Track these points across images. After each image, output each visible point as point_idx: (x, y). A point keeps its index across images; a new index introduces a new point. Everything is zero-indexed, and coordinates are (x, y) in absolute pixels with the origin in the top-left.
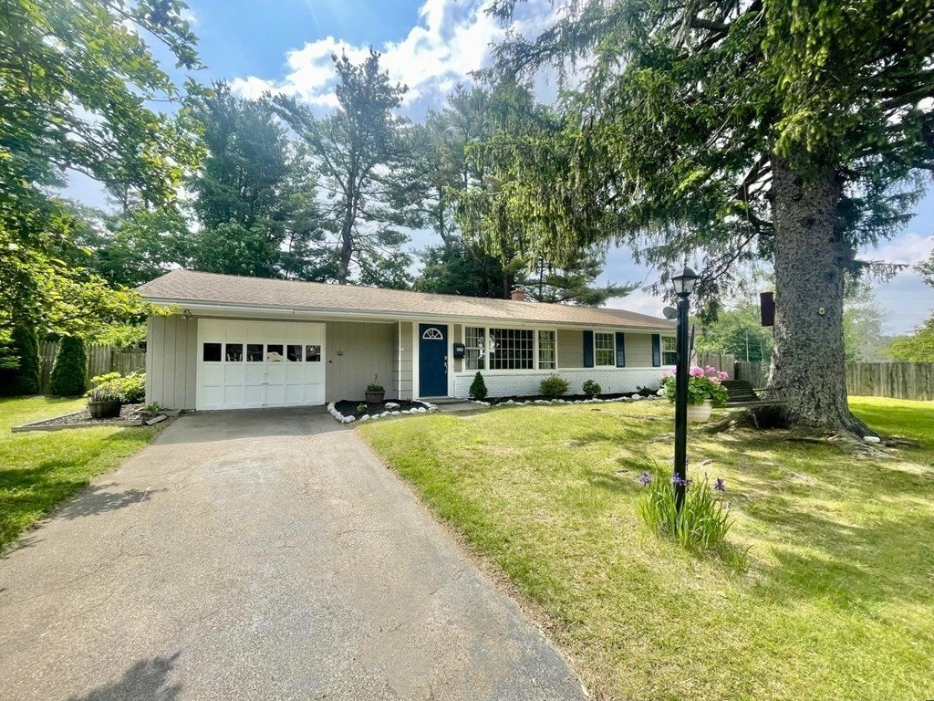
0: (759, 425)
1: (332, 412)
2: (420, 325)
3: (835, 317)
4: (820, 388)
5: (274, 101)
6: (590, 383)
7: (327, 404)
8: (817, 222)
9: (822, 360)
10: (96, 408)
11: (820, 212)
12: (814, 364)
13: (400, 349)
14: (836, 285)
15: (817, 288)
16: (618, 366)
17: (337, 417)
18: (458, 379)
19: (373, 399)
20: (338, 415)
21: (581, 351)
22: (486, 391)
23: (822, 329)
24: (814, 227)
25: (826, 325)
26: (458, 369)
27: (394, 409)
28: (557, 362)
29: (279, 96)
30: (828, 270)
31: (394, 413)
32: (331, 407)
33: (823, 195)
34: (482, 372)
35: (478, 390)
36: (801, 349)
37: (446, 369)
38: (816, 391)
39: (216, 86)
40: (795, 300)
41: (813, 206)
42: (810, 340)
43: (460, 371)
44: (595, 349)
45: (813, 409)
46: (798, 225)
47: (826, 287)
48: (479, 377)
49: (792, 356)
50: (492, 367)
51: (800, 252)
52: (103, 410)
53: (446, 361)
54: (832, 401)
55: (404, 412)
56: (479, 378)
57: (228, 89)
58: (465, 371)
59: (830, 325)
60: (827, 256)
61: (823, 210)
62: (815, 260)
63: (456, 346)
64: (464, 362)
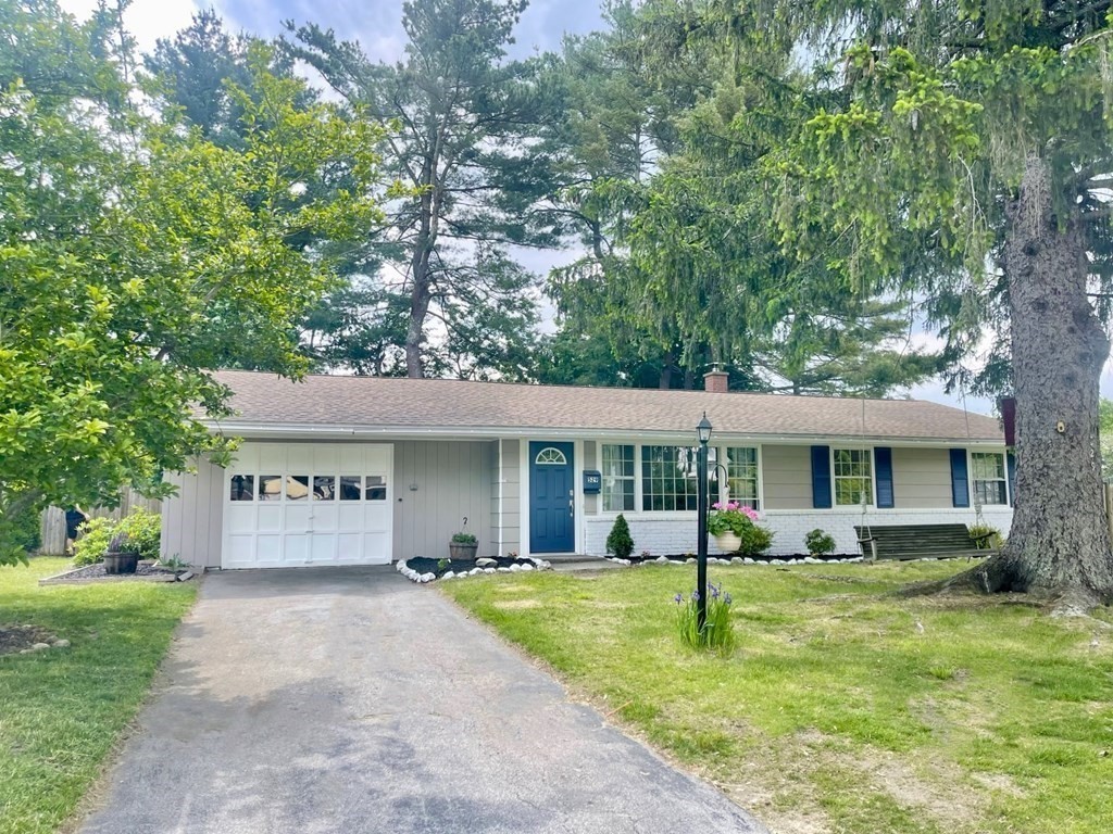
0: (991, 588)
1: (403, 571)
2: (530, 442)
3: (1079, 437)
4: (1059, 534)
5: (299, 36)
6: (817, 533)
7: (395, 562)
8: (1051, 305)
9: (1062, 495)
10: (114, 562)
11: (1055, 291)
12: (1053, 500)
13: (501, 480)
14: (1079, 391)
15: (1055, 395)
16: (879, 506)
17: (411, 576)
18: (591, 527)
19: (461, 554)
20: (412, 573)
21: (809, 480)
22: (632, 543)
23: (1062, 452)
24: (1049, 313)
25: (1068, 447)
26: (591, 511)
27: (488, 565)
28: (761, 497)
29: (309, 29)
30: (1066, 372)
31: (487, 570)
32: (402, 565)
33: (1059, 268)
34: (628, 516)
35: (621, 543)
36: (1039, 480)
37: (572, 510)
38: (1054, 538)
39: (199, 21)
40: (1030, 412)
41: (1046, 283)
42: (1048, 467)
43: (595, 512)
44: (833, 477)
45: (1050, 564)
46: (1030, 308)
47: (1066, 395)
48: (621, 523)
49: (1029, 489)
50: (647, 507)
51: (1034, 346)
52: (121, 563)
53: (573, 498)
54: (1072, 551)
55: (501, 569)
56: (622, 525)
57: (218, 23)
58: (602, 514)
59: (1073, 447)
60: (1066, 351)
61: (1060, 289)
62: (1052, 357)
63: (587, 474)
64: (600, 500)
